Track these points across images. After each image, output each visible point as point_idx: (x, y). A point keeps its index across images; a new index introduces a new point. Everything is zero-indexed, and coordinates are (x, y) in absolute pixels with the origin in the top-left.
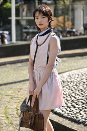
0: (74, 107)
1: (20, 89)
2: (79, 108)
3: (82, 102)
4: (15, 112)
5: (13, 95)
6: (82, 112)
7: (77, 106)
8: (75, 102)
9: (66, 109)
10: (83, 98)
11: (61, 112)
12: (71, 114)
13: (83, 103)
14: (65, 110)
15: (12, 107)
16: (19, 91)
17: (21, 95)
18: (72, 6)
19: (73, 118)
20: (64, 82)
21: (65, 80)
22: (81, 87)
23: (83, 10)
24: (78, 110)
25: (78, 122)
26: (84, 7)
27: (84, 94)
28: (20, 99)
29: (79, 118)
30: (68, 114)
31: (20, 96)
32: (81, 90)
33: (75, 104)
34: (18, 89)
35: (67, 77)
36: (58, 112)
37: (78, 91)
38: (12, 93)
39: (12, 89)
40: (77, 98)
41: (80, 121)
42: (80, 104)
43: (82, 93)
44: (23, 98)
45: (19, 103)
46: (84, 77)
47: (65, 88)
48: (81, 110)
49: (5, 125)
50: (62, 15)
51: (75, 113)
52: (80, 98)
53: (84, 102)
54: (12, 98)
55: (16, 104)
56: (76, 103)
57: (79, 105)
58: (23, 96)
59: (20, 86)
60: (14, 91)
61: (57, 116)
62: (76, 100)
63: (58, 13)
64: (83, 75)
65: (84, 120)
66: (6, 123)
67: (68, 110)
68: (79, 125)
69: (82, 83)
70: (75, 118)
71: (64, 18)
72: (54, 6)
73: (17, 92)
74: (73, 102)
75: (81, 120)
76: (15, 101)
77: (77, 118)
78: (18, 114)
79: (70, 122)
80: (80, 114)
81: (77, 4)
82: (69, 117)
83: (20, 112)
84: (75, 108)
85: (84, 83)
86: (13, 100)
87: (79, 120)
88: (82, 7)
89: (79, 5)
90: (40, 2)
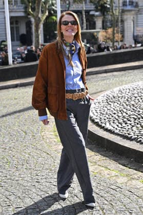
0: (126, 123)
2: (131, 124)
3: (134, 118)
6: (134, 128)
7: (129, 122)
8: (127, 117)
9: (118, 126)
10: (135, 114)
11: (112, 128)
12: (123, 131)
13: (135, 119)
14: (116, 127)
18: (121, 18)
19: (125, 135)
20: (114, 97)
21: (115, 95)
22: (133, 103)
23: (134, 21)
24: (130, 127)
25: (130, 139)
26: (134, 18)
27: (136, 109)
29: (131, 135)
30: (120, 130)
32: (133, 105)
35: (117, 92)
36: (109, 128)
37: (130, 106)
40: (129, 114)
41: (133, 138)
42: (132, 119)
43: (134, 108)
46: (135, 92)
47: (116, 104)
48: (133, 126)
49: (54, 143)
50: (111, 27)
51: (127, 129)
52: (132, 113)
53: (136, 117)
56: (127, 119)
57: (131, 121)
61: (108, 133)
63: (106, 25)
64: (134, 90)
65: (136, 136)
66: (55, 142)
68: (131, 142)
69: (133, 98)
70: (127, 134)
71: (114, 30)
72: (102, 17)
74: (125, 118)
77: (129, 134)
79: (122, 138)
80: (132, 130)
81: (127, 15)
82: (121, 133)
84: (127, 125)
85: (136, 97)
87: (131, 137)
88: (132, 17)
89: (129, 16)
90: (87, 14)
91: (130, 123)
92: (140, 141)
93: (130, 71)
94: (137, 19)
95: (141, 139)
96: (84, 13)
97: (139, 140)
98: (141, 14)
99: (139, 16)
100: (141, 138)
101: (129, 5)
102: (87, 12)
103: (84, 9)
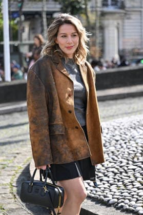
0: (101, 180)
1: (17, 154)
2: (108, 182)
3: (113, 172)
4: (8, 191)
5: (5, 163)
6: (113, 188)
7: (105, 179)
8: (103, 171)
10: (115, 165)
12: (96, 191)
13: (116, 174)
15: (4, 182)
16: (15, 157)
17: (17, 162)
18: (100, 23)
19: (99, 198)
22: (112, 149)
23: (118, 29)
24: (106, 185)
25: (107, 204)
26: (118, 24)
27: (116, 159)
28: (16, 169)
29: (108, 197)
30: (92, 191)
31: (16, 165)
32: (113, 152)
33: (103, 175)
34: (13, 153)
37: (108, 154)
38: (4, 160)
39: (4, 154)
40: (106, 166)
41: (110, 202)
42: (111, 175)
43: (114, 157)
44: (21, 168)
45: (14, 175)
46: (117, 132)
48: (111, 185)
51: (103, 189)
52: (110, 165)
53: (116, 171)
54: (3, 168)
55: (11, 177)
56: (104, 173)
57: (108, 177)
58: (21, 165)
59: (18, 150)
60: (7, 157)
62: (104, 168)
64: (116, 129)
65: (116, 200)
67: (90, 184)
68: (109, 208)
69: (114, 142)
70: (102, 197)
73: (13, 158)
74: (100, 172)
75: (112, 201)
76: (9, 173)
77: (105, 197)
78: (12, 193)
79: (94, 203)
80: (111, 191)
81: (108, 19)
82: (93, 195)
83: (15, 189)
84: (102, 182)
85: (117, 141)
86: (6, 170)
87: (109, 200)
88: (115, 23)
89: (111, 21)
90: (49, 17)
91: (108, 179)
92: (122, 206)
93: (111, 102)
94: (123, 26)
95: (123, 204)
96: (44, 16)
97: (120, 205)
98: (129, 18)
99: (126, 21)
100: (122, 202)
101: (112, 5)
102: (50, 14)
103: (45, 9)
